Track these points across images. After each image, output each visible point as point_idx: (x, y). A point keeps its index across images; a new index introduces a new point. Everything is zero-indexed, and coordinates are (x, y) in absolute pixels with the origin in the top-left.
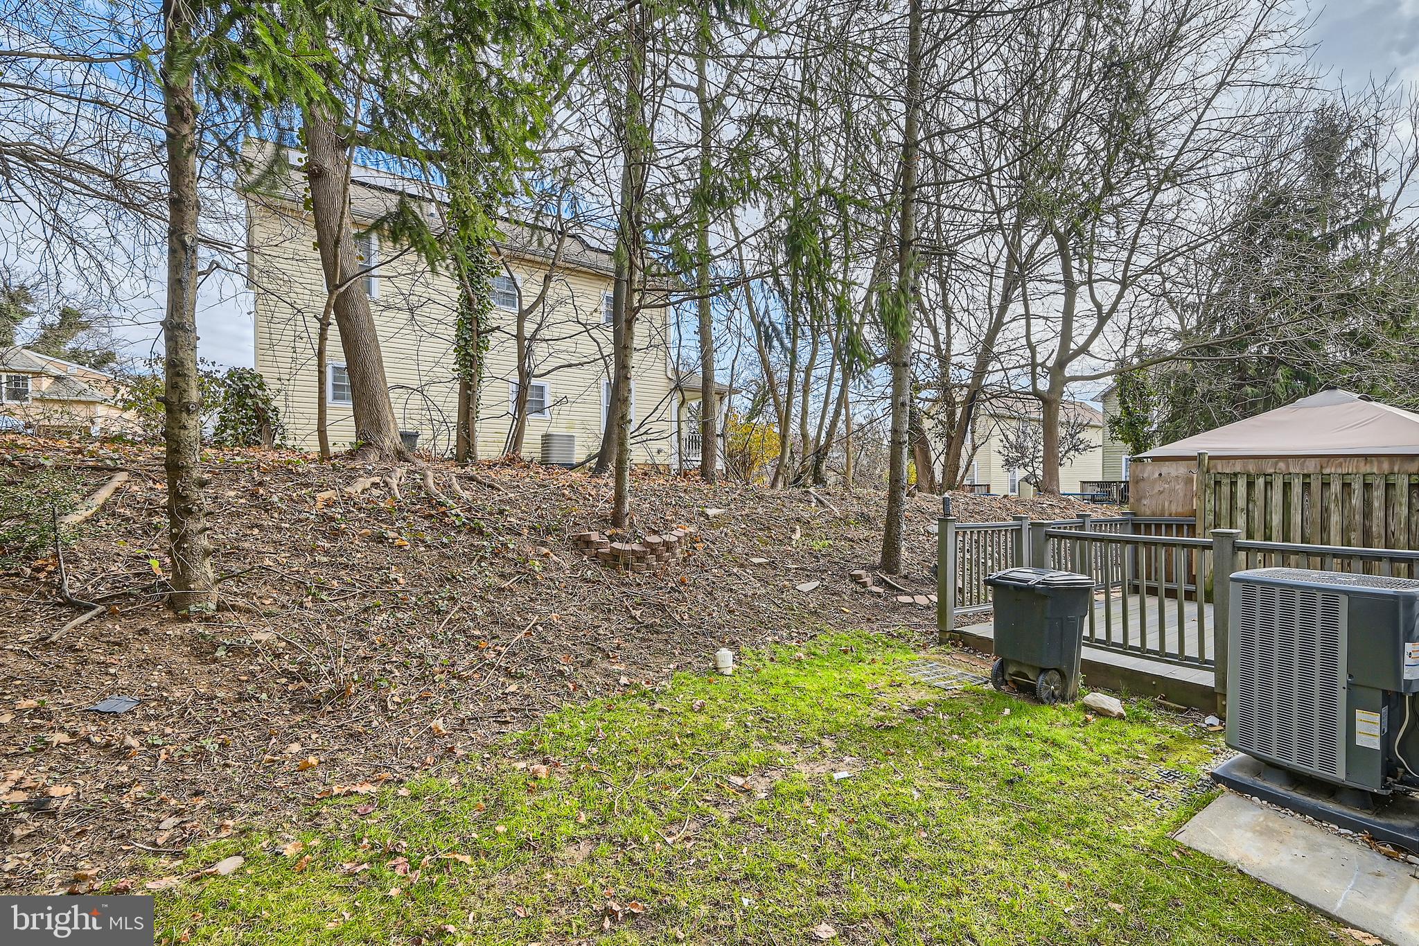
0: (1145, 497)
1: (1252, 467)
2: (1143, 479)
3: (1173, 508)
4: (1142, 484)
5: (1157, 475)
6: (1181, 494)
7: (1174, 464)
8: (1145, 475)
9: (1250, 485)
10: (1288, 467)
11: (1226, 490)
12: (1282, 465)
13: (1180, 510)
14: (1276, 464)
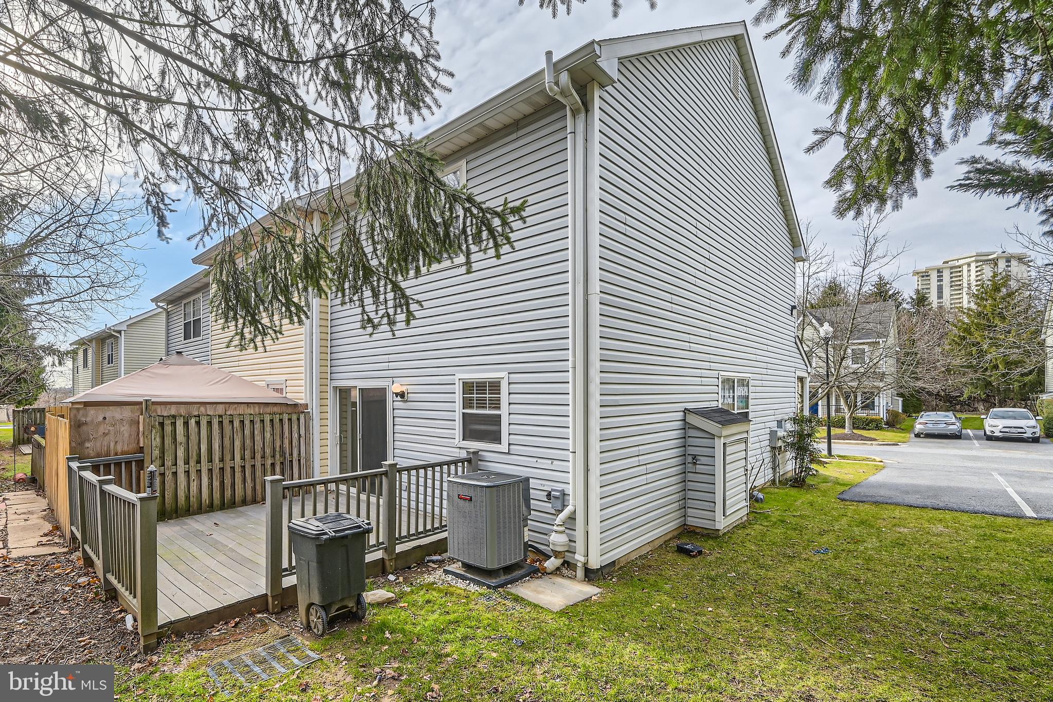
0: (89, 440)
1: (183, 410)
2: (86, 423)
3: (119, 449)
4: (84, 428)
5: (101, 419)
6: (126, 435)
7: (118, 409)
8: (88, 419)
9: (186, 424)
10: (206, 410)
11: (168, 429)
12: (202, 409)
13: (126, 448)
14: (199, 408)
